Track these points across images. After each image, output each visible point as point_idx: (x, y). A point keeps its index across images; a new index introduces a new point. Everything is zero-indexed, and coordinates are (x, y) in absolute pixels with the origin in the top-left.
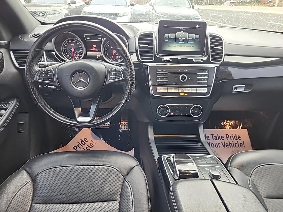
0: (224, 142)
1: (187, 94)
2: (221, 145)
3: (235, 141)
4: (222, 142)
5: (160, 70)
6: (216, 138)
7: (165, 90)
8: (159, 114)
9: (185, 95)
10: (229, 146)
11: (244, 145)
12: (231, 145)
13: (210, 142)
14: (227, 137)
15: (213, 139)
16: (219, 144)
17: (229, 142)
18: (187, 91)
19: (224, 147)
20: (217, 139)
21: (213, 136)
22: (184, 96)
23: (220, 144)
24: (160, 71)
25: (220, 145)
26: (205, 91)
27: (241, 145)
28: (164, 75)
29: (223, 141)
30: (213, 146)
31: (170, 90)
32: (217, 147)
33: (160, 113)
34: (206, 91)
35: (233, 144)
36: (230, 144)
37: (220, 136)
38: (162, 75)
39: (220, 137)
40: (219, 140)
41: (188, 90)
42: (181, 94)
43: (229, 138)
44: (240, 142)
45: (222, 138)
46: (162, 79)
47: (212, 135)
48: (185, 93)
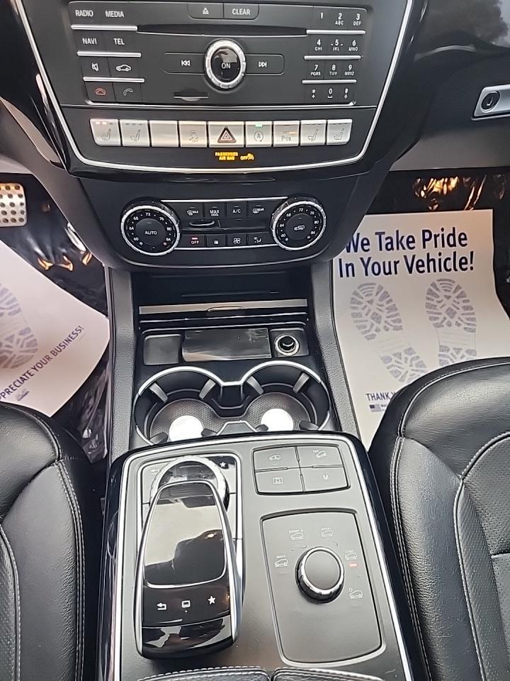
0: (414, 257)
1: (250, 157)
2: (402, 267)
3: (448, 252)
4: (405, 257)
5: (88, 9)
6: (391, 243)
7: (134, 133)
8: (136, 244)
9: (243, 158)
10: (425, 268)
11: (471, 263)
12: (431, 263)
13: (369, 259)
14: (425, 240)
15: (381, 249)
16: (396, 263)
17: (428, 255)
18: (252, 141)
19: (410, 271)
20: (392, 248)
21: (383, 237)
22: (237, 163)
23: (398, 262)
24: (89, 13)
25: (397, 265)
26: (339, 132)
27: (463, 262)
28: (119, 41)
29: (409, 254)
30: (376, 271)
31: (165, 134)
32: (390, 273)
33: (136, 239)
34: (345, 138)
35: (440, 260)
36: (429, 261)
37: (402, 237)
38: (105, 40)
39: (404, 242)
40: (398, 248)
41: (258, 135)
42: (223, 156)
43: (430, 244)
44: (462, 252)
45: (408, 242)
46: (108, 66)
47: (380, 234)
48: (244, 150)
